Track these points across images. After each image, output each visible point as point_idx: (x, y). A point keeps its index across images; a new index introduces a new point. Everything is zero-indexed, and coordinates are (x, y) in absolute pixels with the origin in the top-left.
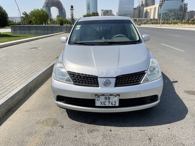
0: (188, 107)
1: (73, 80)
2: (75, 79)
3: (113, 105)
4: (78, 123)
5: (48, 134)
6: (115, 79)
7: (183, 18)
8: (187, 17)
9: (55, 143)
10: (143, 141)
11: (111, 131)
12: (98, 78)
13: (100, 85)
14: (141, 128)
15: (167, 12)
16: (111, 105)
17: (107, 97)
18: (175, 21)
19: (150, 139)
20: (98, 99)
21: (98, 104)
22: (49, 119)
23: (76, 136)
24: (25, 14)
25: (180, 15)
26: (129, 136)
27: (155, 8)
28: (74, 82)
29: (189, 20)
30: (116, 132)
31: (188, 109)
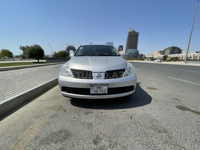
0: (151, 96)
1: (74, 74)
2: (75, 74)
3: (104, 93)
4: (77, 108)
5: (52, 117)
6: (105, 73)
7: (137, 57)
8: (139, 57)
9: (57, 123)
10: (126, 119)
11: (102, 112)
12: (93, 73)
13: (93, 78)
14: (123, 110)
15: (129, 54)
16: (102, 93)
17: (99, 86)
18: (133, 59)
19: (131, 117)
20: (92, 88)
21: (92, 92)
22: (56, 106)
23: (74, 118)
24: (55, 53)
25: (136, 56)
26: (115, 116)
27: (123, 52)
28: (75, 76)
29: (140, 58)
30: (105, 113)
31: (152, 97)
